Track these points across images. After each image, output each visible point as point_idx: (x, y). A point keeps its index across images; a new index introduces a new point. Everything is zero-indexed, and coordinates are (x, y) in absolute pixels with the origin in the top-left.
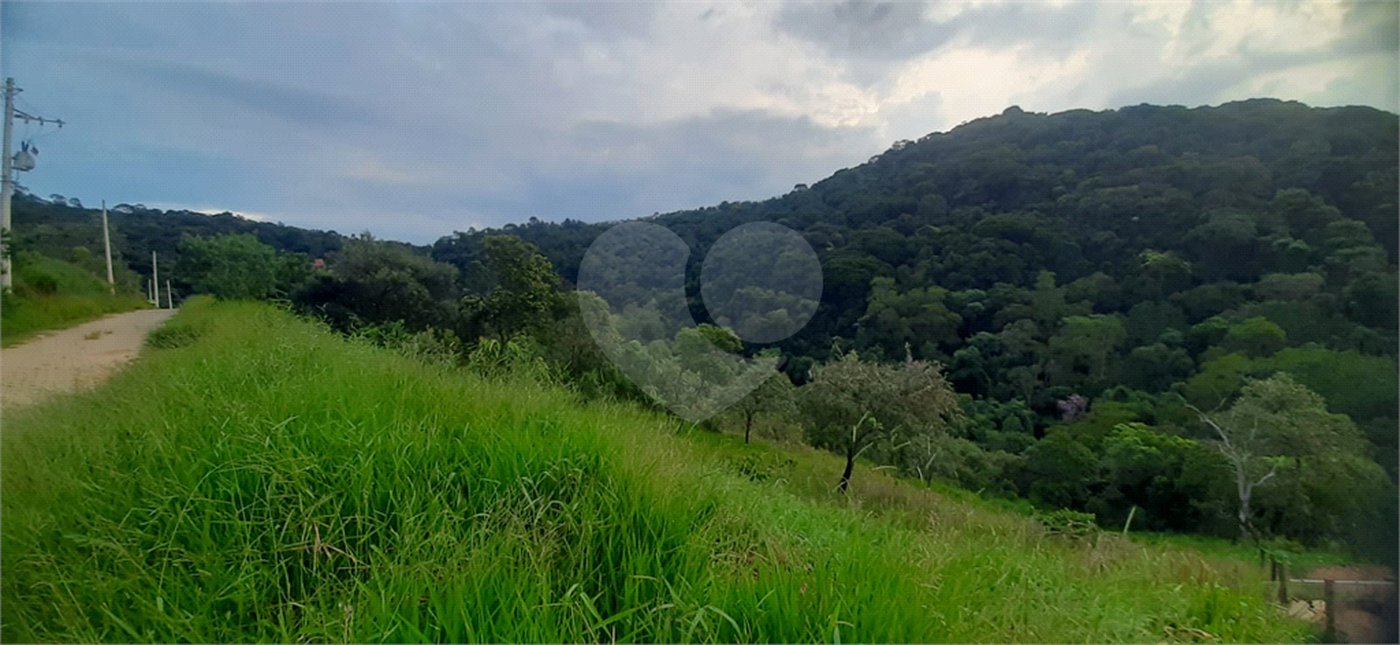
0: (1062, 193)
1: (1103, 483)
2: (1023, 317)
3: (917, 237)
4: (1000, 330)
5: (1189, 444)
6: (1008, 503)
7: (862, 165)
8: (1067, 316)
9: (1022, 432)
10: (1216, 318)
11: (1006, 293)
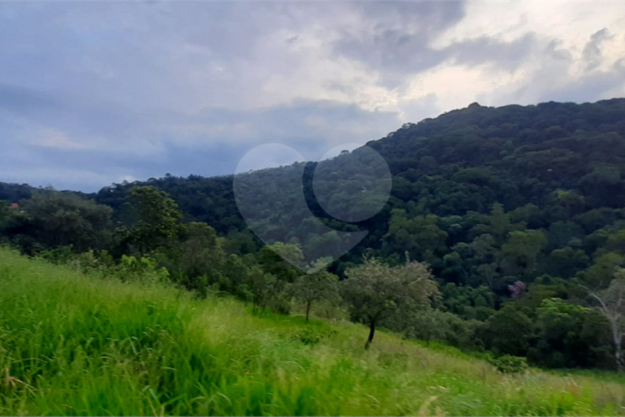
0: (505, 155)
1: (537, 338)
2: (485, 233)
3: (419, 182)
4: (471, 241)
5: (587, 310)
6: (479, 354)
7: (384, 138)
8: (512, 231)
9: (487, 306)
10: (601, 230)
11: (474, 218)
